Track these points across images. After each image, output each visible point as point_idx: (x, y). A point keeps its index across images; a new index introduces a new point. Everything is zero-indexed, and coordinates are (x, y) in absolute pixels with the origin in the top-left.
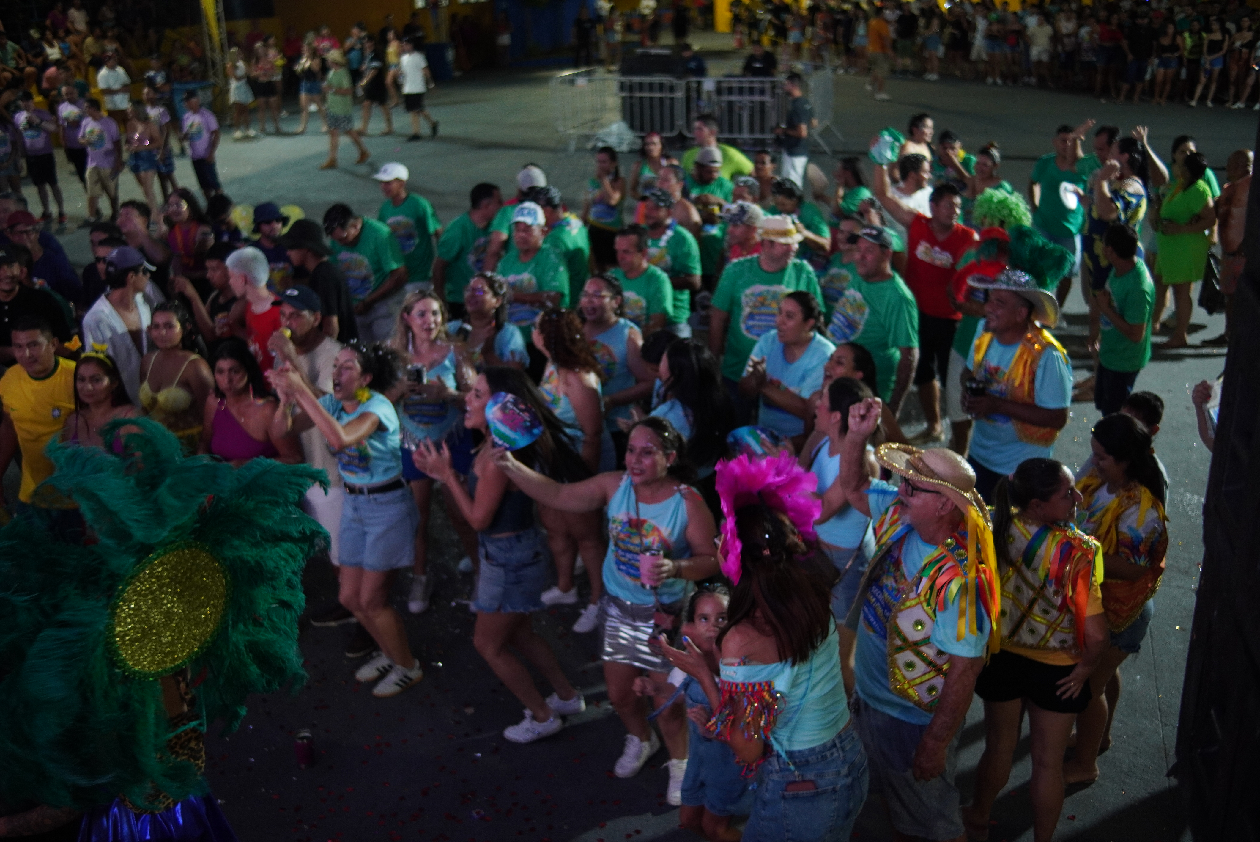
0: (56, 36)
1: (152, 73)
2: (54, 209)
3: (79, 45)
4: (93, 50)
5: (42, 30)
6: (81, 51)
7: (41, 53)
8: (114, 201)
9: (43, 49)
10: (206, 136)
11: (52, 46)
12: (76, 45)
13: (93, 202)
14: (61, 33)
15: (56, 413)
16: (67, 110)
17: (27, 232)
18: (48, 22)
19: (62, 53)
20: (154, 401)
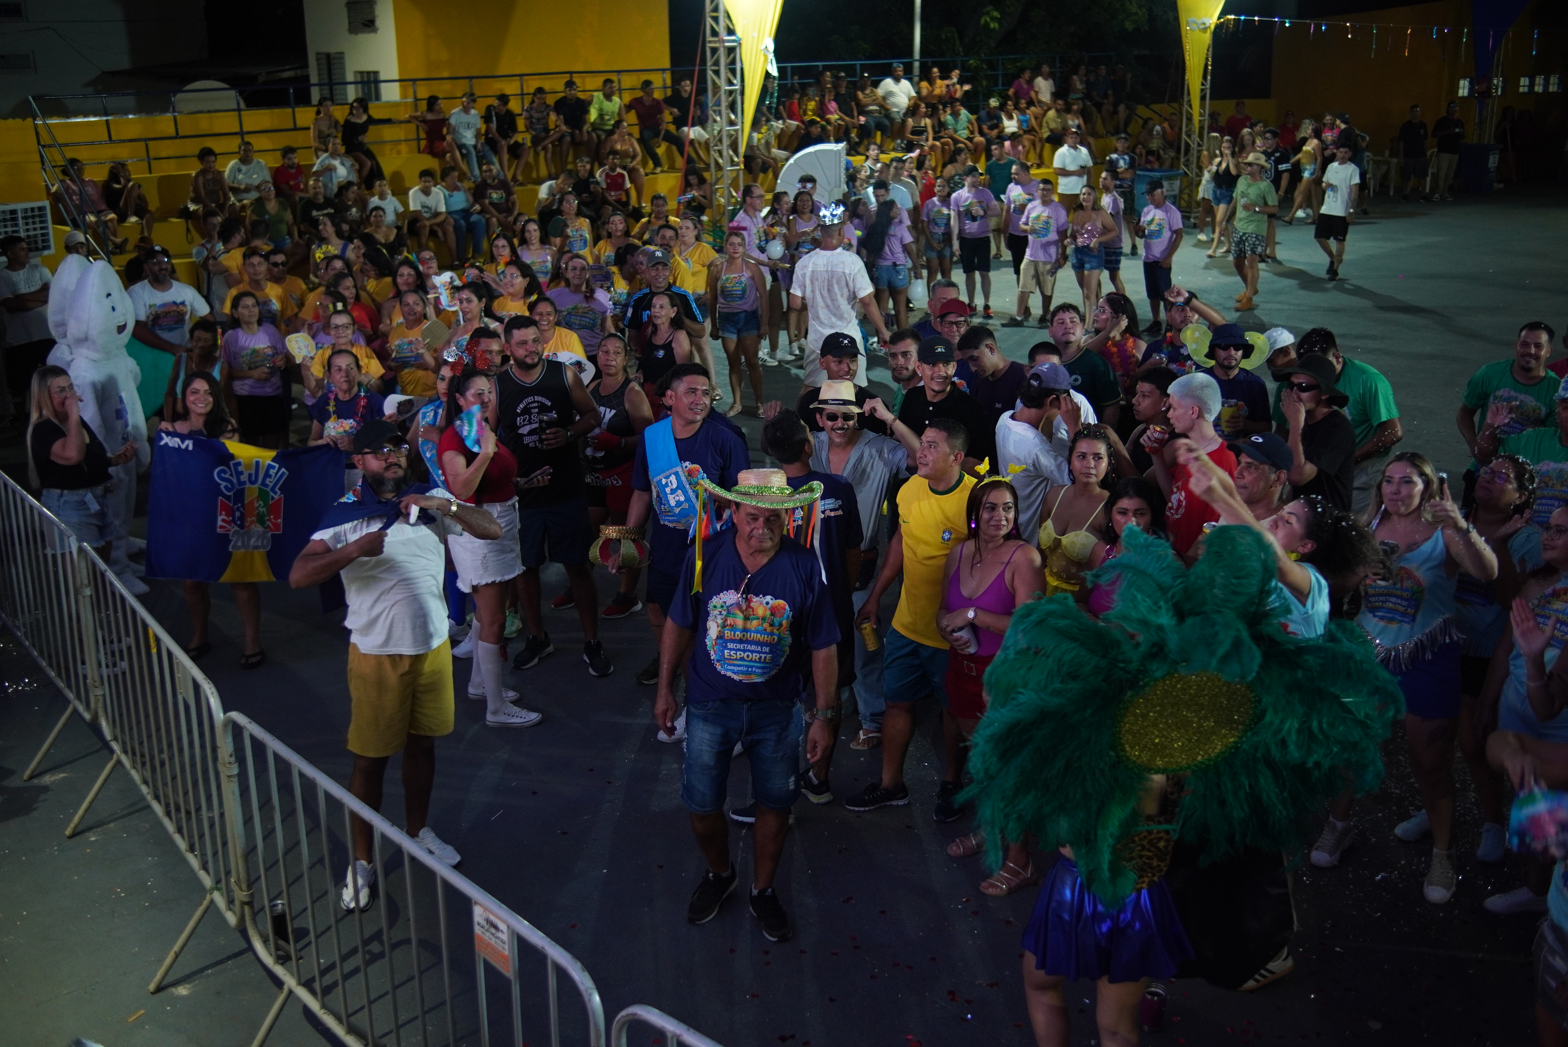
0: (1017, 107)
1: (1114, 156)
2: (979, 301)
3: (1039, 118)
4: (1053, 125)
5: (1004, 99)
6: (1041, 126)
7: (997, 125)
8: (1047, 300)
9: (1000, 120)
10: (1166, 234)
11: (1010, 118)
12: (1036, 118)
13: (1023, 298)
14: (1023, 104)
15: (947, 536)
16: (1015, 192)
17: (957, 323)
18: (1011, 92)
19: (1019, 128)
20: (1057, 543)
